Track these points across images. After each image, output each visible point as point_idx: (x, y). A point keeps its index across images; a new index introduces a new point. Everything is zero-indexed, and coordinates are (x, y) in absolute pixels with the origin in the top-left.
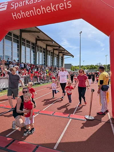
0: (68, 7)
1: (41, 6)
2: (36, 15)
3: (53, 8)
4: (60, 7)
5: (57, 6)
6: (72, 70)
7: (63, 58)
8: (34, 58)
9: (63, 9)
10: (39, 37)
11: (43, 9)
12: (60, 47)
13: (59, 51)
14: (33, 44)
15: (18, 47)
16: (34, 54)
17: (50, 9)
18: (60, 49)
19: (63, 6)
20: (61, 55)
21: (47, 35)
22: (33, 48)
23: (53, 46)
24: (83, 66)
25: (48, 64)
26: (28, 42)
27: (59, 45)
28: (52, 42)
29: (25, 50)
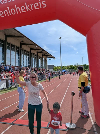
0: (43, 7)
1: (16, 6)
2: (11, 15)
3: (27, 8)
4: (35, 6)
5: (31, 5)
6: (54, 70)
7: (46, 60)
8: (19, 60)
9: (38, 8)
10: (23, 42)
11: (18, 9)
12: (43, 50)
13: (43, 54)
14: (18, 48)
15: (3, 51)
16: (19, 57)
17: (25, 9)
18: (43, 52)
19: (38, 5)
20: (44, 57)
21: (30, 39)
22: (18, 52)
23: (36, 49)
24: (64, 66)
25: (32, 66)
26: (13, 46)
27: (42, 49)
28: (36, 46)
29: (10, 53)
